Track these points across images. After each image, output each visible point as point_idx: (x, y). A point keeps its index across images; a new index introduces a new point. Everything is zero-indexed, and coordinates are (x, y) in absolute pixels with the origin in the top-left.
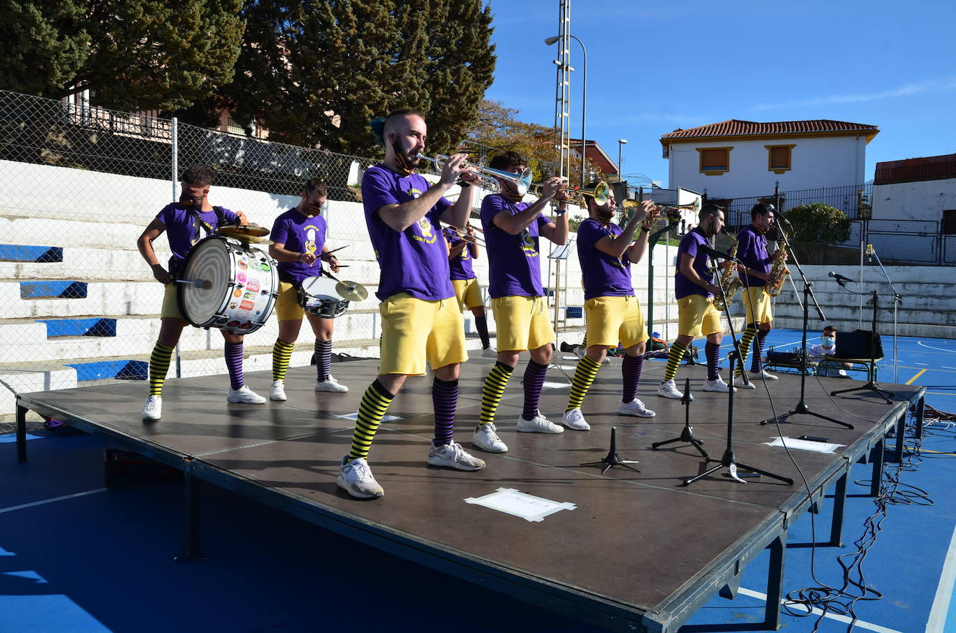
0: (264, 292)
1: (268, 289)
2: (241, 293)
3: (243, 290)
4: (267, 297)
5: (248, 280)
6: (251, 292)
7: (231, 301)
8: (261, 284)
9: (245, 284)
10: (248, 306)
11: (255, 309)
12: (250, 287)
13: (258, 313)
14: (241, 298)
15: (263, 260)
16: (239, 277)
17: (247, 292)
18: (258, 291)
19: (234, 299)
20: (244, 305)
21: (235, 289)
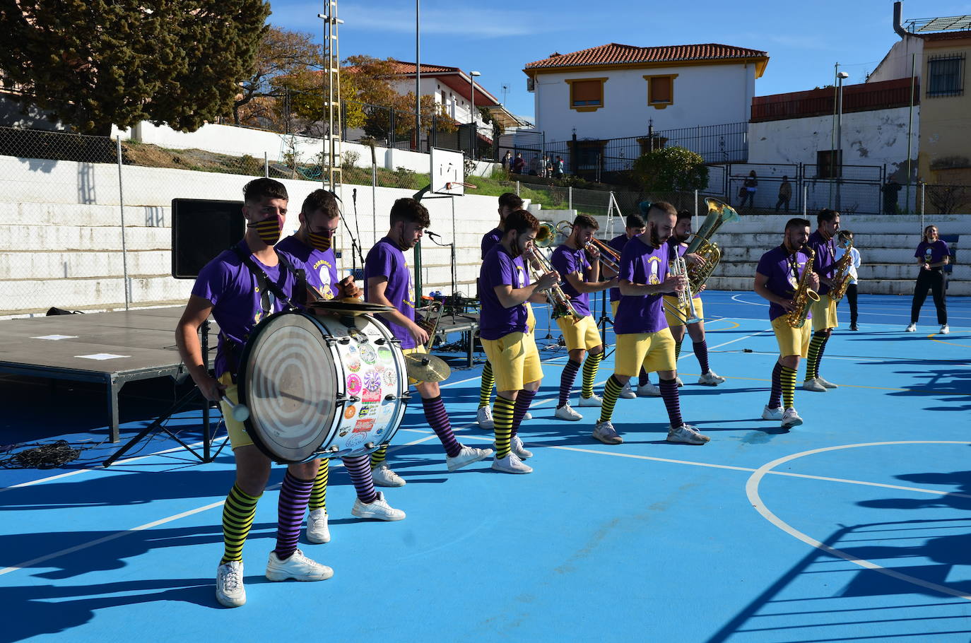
0: (389, 398)
1: (393, 391)
2: (354, 412)
3: (358, 406)
4: (392, 405)
5: (364, 386)
6: (369, 405)
7: (341, 426)
8: (383, 386)
9: (360, 395)
10: (366, 425)
11: (376, 427)
12: (367, 397)
13: (379, 431)
14: (356, 417)
15: (379, 342)
16: (350, 387)
17: (365, 405)
18: (379, 400)
19: (345, 423)
20: (359, 427)
21: (346, 408)
